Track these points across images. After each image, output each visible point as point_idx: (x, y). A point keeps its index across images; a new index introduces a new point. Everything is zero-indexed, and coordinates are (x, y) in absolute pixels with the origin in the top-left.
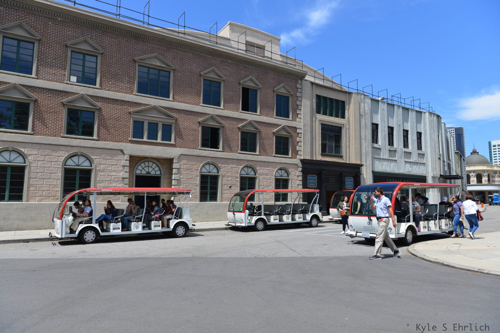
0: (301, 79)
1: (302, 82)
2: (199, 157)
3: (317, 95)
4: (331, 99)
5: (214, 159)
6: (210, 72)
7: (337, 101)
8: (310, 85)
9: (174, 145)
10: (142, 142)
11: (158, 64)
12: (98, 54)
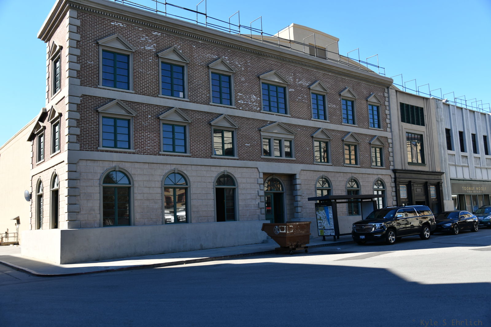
0: (388, 88)
1: (388, 91)
2: (315, 172)
3: (400, 103)
4: (412, 107)
5: (326, 173)
6: (316, 86)
7: (417, 108)
8: (395, 94)
9: (295, 160)
10: (271, 159)
11: (277, 81)
12: (231, 74)
